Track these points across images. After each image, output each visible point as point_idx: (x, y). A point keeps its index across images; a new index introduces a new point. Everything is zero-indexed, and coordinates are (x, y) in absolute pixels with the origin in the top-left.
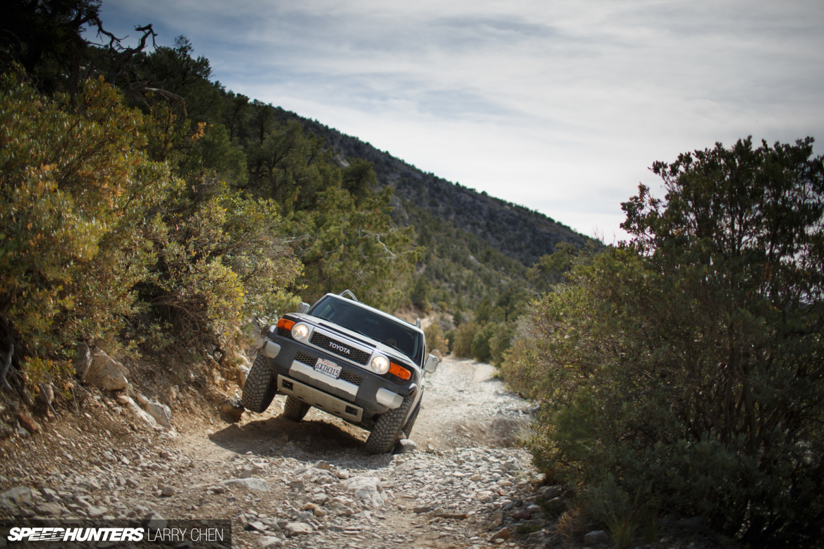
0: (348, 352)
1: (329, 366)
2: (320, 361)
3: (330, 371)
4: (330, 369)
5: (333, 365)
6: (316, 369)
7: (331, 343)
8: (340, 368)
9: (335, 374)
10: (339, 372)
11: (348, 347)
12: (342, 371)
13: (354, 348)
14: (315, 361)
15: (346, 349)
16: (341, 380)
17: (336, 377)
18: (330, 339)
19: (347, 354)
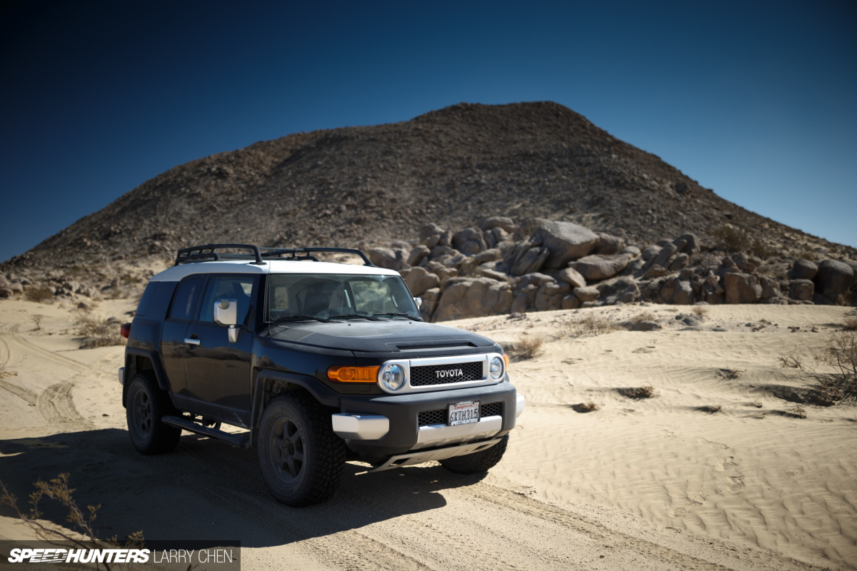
0: (460, 372)
1: (464, 409)
2: (452, 410)
3: (467, 416)
4: (467, 413)
5: (468, 406)
6: (452, 424)
7: (438, 372)
8: (476, 405)
9: (474, 416)
10: (477, 411)
11: (458, 365)
15: (456, 370)
16: (483, 419)
17: (476, 420)
18: (433, 367)
19: (461, 376)
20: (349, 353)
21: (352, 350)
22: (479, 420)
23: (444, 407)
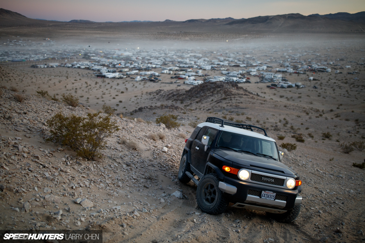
0: (273, 181)
1: (269, 194)
2: (263, 192)
3: (269, 197)
4: (270, 196)
5: (271, 193)
6: (262, 198)
7: (263, 178)
8: (275, 194)
10: (275, 196)
11: (272, 178)
13: (275, 178)
14: (259, 193)
15: (271, 179)
16: (276, 200)
17: (273, 199)
18: (261, 175)
19: (273, 182)
20: (231, 162)
21: (233, 162)
22: (275, 200)
23: (260, 191)
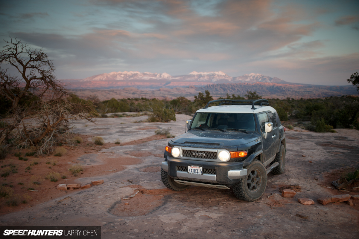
1: (195, 169)
2: (189, 167)
3: (197, 172)
4: (197, 170)
5: (197, 168)
6: (189, 173)
7: (193, 153)
8: (201, 168)
9: (200, 172)
10: (202, 171)
11: (203, 152)
12: (203, 169)
13: (206, 152)
14: (187, 168)
15: (202, 154)
18: (192, 151)
19: (204, 156)
22: (203, 174)
